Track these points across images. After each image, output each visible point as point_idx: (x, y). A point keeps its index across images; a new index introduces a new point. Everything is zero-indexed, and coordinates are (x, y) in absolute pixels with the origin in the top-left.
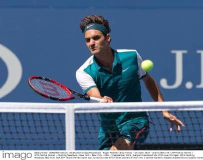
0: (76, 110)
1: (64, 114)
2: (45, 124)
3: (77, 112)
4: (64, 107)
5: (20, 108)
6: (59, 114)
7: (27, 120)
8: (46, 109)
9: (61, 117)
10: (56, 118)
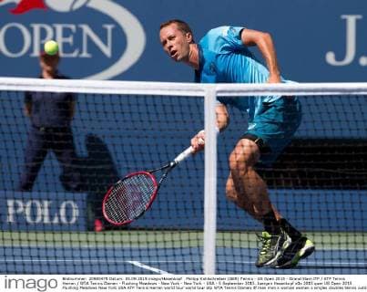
0: (218, 92)
1: (203, 98)
2: (177, 110)
3: (220, 95)
4: (204, 88)
5: (147, 89)
6: (196, 98)
7: (155, 105)
8: (179, 90)
9: (199, 102)
10: (192, 102)
